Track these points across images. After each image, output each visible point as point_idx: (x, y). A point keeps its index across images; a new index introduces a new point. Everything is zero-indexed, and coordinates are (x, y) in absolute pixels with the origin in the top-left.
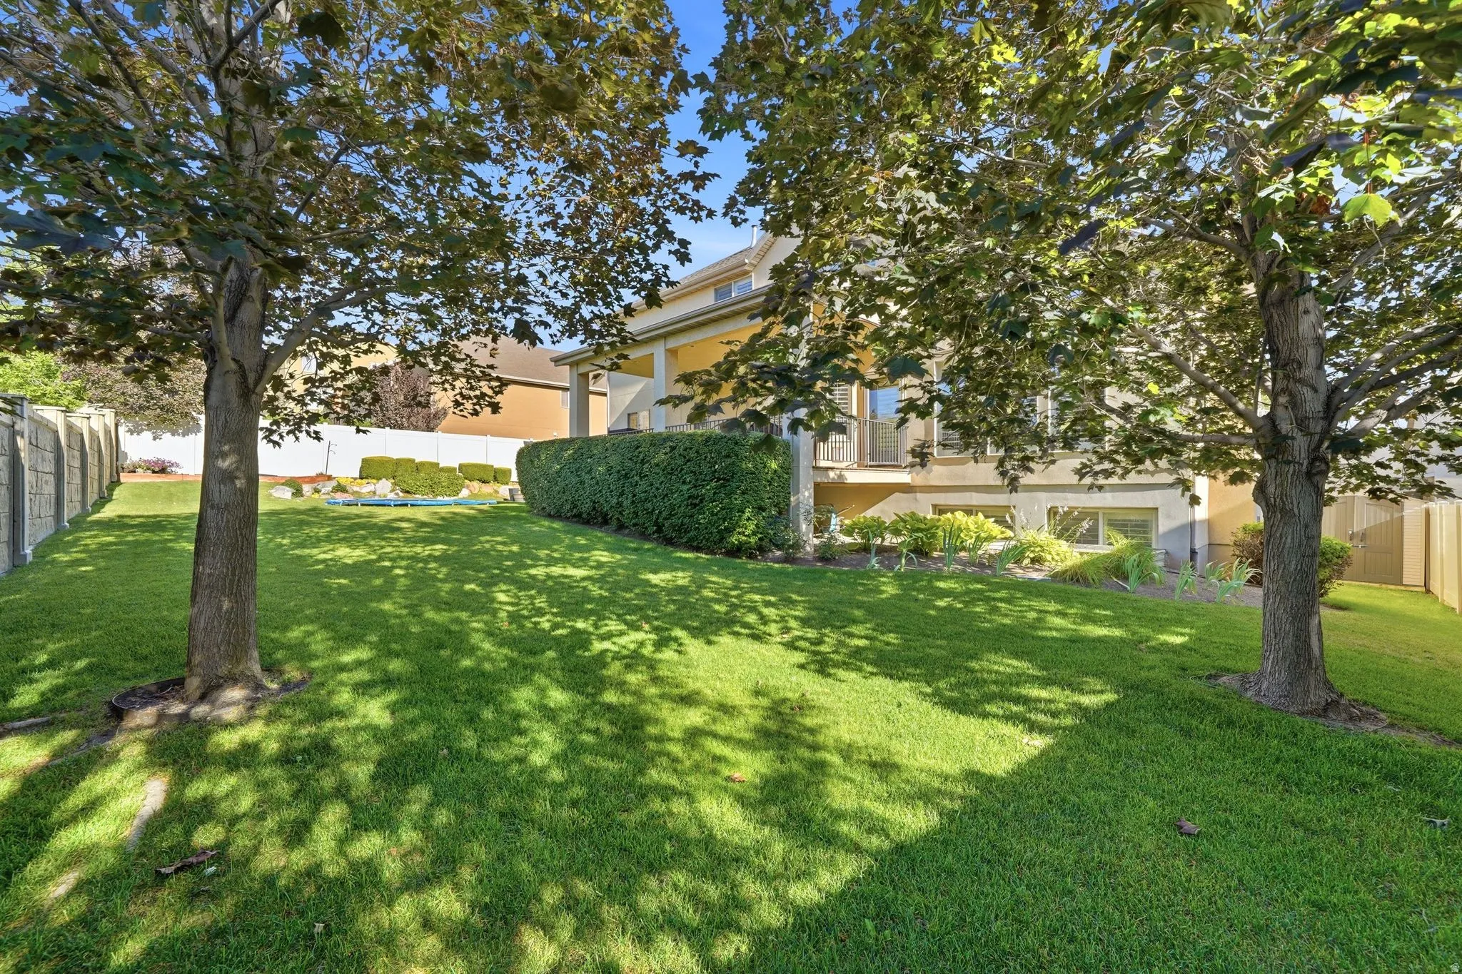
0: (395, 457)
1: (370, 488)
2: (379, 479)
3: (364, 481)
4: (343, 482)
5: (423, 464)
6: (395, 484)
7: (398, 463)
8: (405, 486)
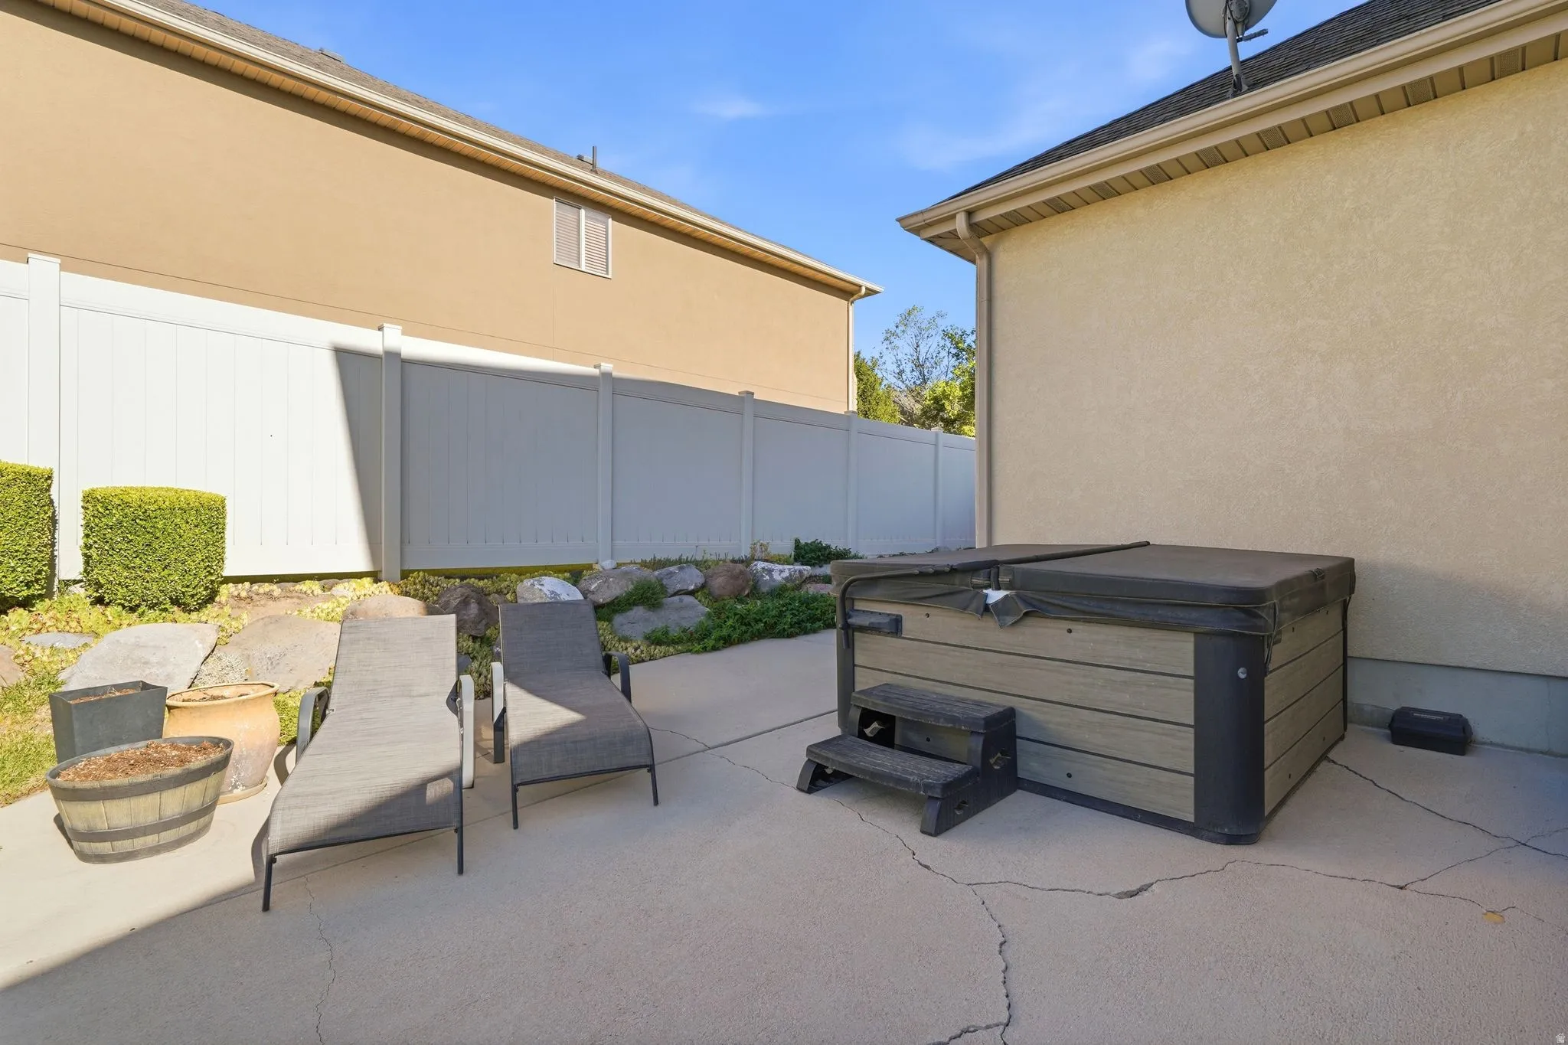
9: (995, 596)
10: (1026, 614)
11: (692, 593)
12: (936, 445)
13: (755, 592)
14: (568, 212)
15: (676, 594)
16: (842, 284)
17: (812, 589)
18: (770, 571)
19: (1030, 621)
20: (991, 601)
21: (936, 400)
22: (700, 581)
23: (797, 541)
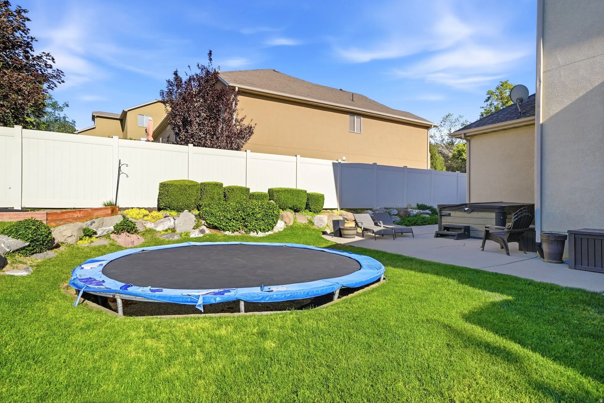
0: (200, 181)
1: (169, 223)
2: (180, 210)
3: (162, 213)
4: (131, 215)
5: (232, 189)
6: (199, 217)
7: (204, 187)
8: (212, 220)
9: (466, 209)
10: (471, 211)
11: (396, 215)
12: (457, 176)
13: (409, 216)
14: (352, 118)
15: (393, 215)
16: (426, 125)
17: (424, 215)
18: (413, 211)
19: (472, 212)
20: (466, 210)
21: (459, 151)
22: (397, 212)
23: (418, 204)
